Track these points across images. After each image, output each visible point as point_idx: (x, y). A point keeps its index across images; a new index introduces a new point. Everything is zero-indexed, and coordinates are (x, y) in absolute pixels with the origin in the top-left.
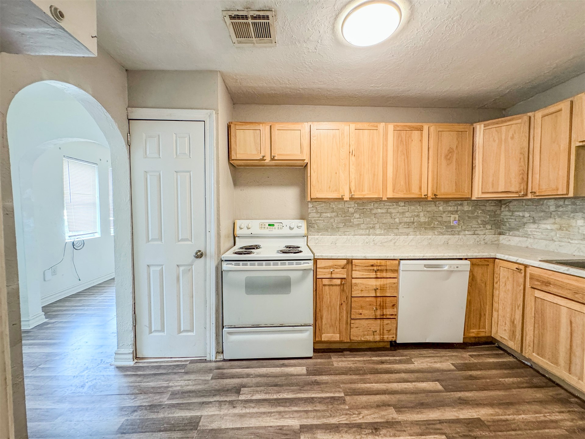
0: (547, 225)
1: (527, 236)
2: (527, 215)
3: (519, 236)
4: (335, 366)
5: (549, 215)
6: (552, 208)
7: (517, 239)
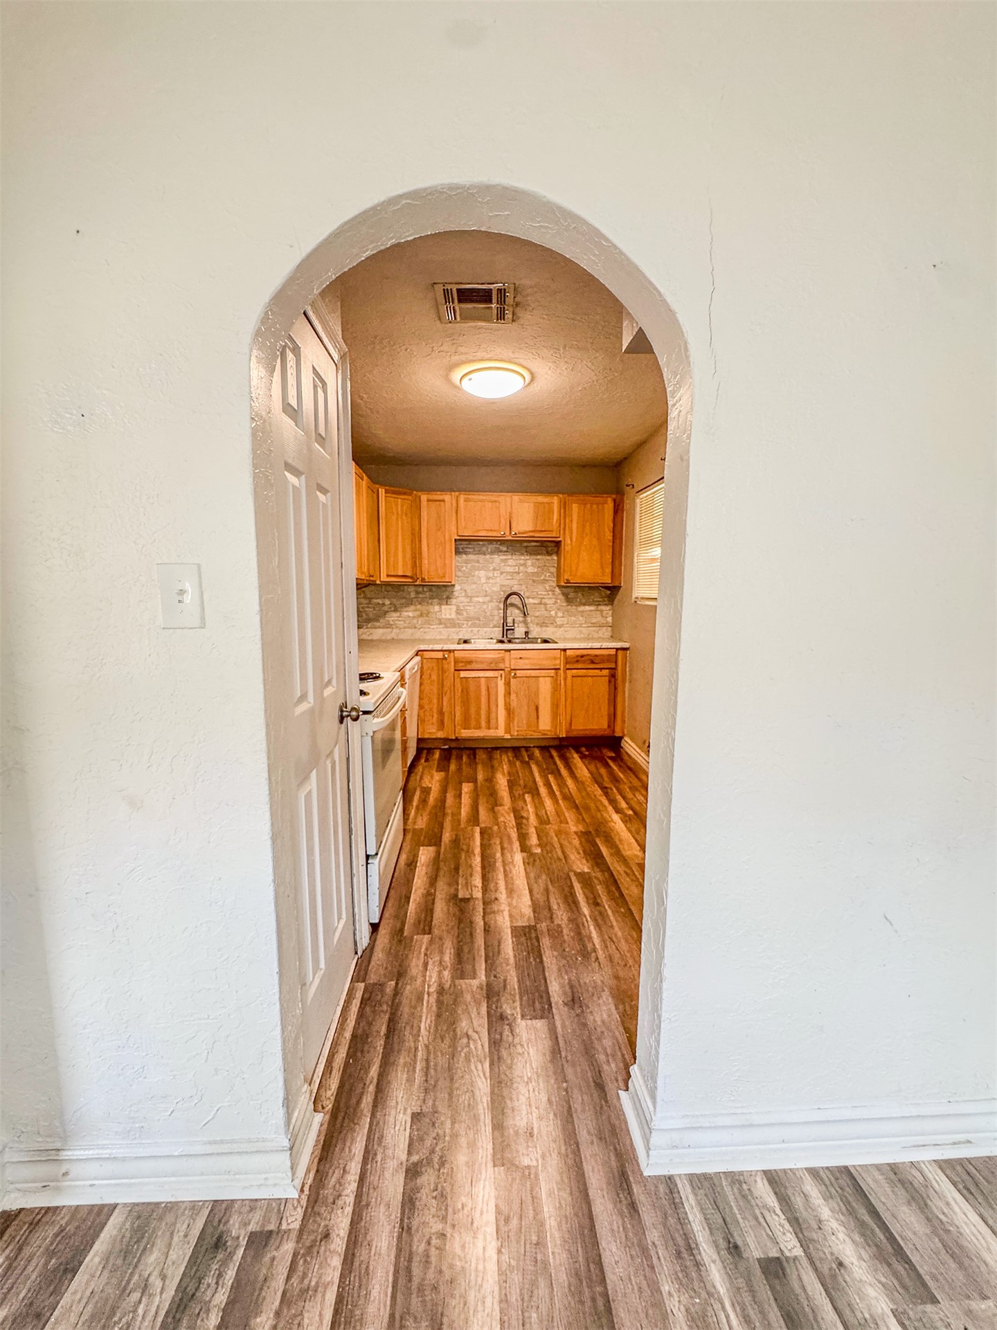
0: (409, 613)
1: (388, 626)
2: (387, 602)
3: (379, 627)
4: (424, 826)
5: (410, 603)
6: (413, 595)
7: (381, 631)
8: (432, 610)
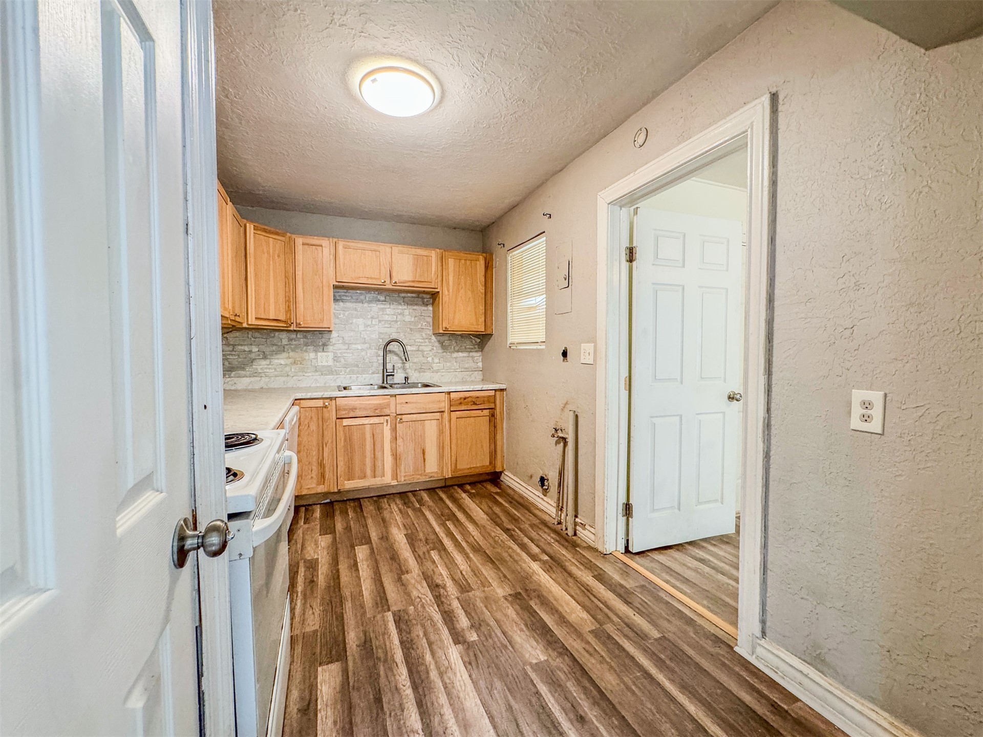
0: (281, 360)
1: (256, 374)
2: (255, 349)
3: (245, 376)
5: (283, 349)
6: (285, 342)
7: (247, 380)
8: (307, 358)
